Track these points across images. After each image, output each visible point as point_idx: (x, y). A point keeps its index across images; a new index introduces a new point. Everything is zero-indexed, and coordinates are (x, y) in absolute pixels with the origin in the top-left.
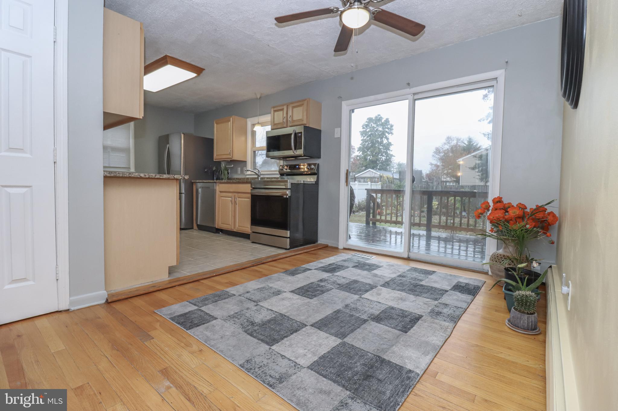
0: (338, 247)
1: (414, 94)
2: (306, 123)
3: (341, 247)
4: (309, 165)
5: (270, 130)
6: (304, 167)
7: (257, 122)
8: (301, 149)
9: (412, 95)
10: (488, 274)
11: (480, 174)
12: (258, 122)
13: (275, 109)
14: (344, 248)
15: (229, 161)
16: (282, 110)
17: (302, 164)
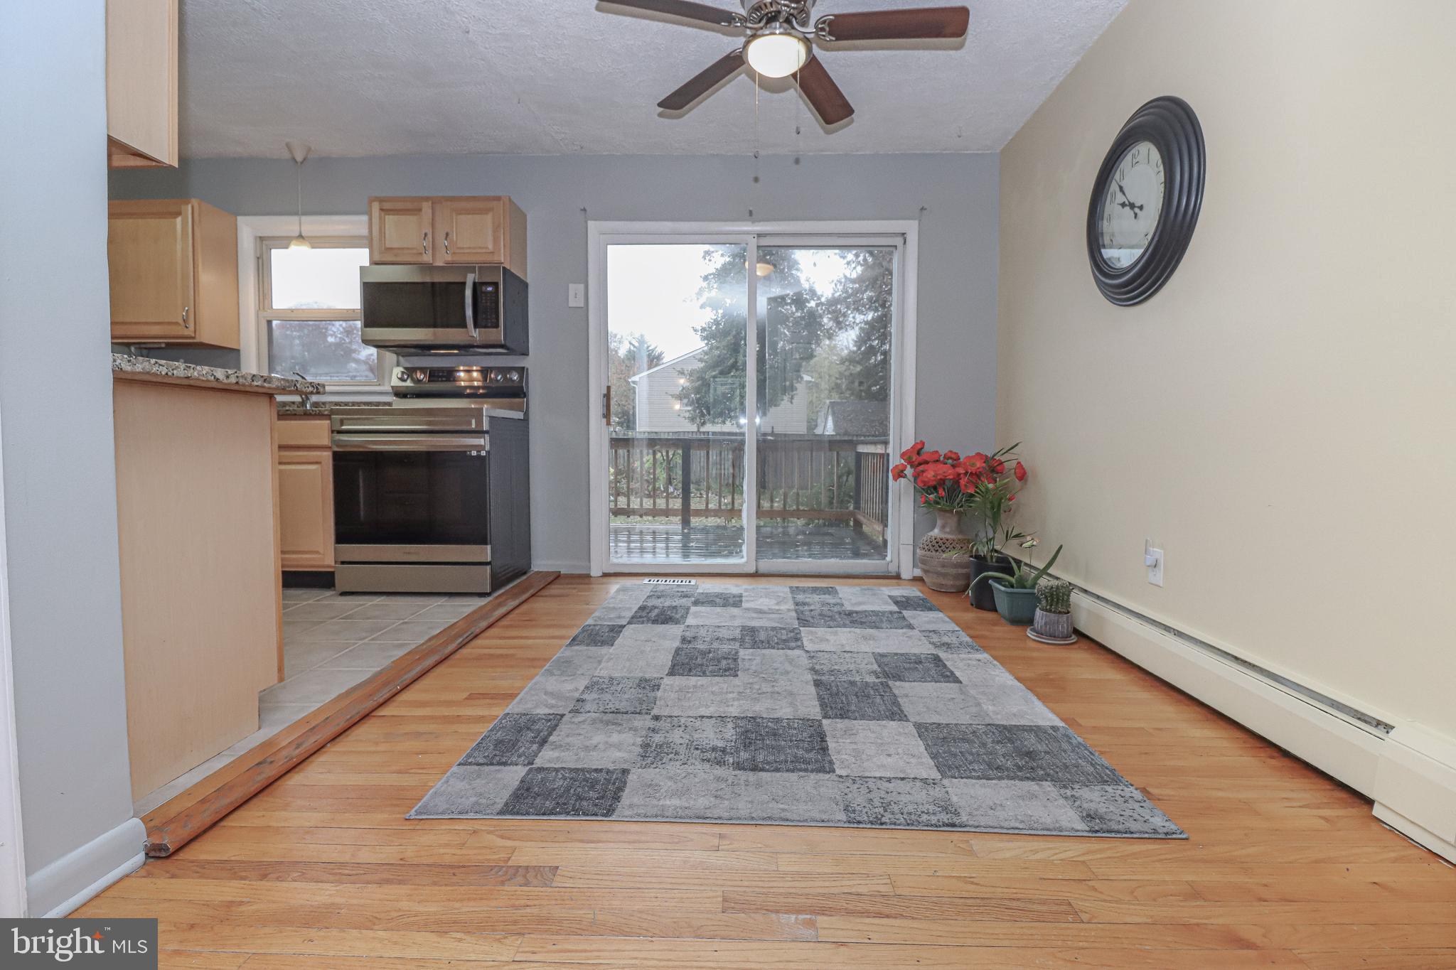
0: (589, 574)
1: (760, 235)
2: (503, 261)
3: (595, 572)
4: (485, 372)
5: (368, 265)
6: (468, 375)
7: (297, 234)
8: (497, 326)
9: (755, 236)
10: (901, 579)
11: (690, 408)
12: (301, 232)
13: (387, 206)
14: (603, 573)
15: (163, 346)
16: (418, 210)
17: (462, 368)
